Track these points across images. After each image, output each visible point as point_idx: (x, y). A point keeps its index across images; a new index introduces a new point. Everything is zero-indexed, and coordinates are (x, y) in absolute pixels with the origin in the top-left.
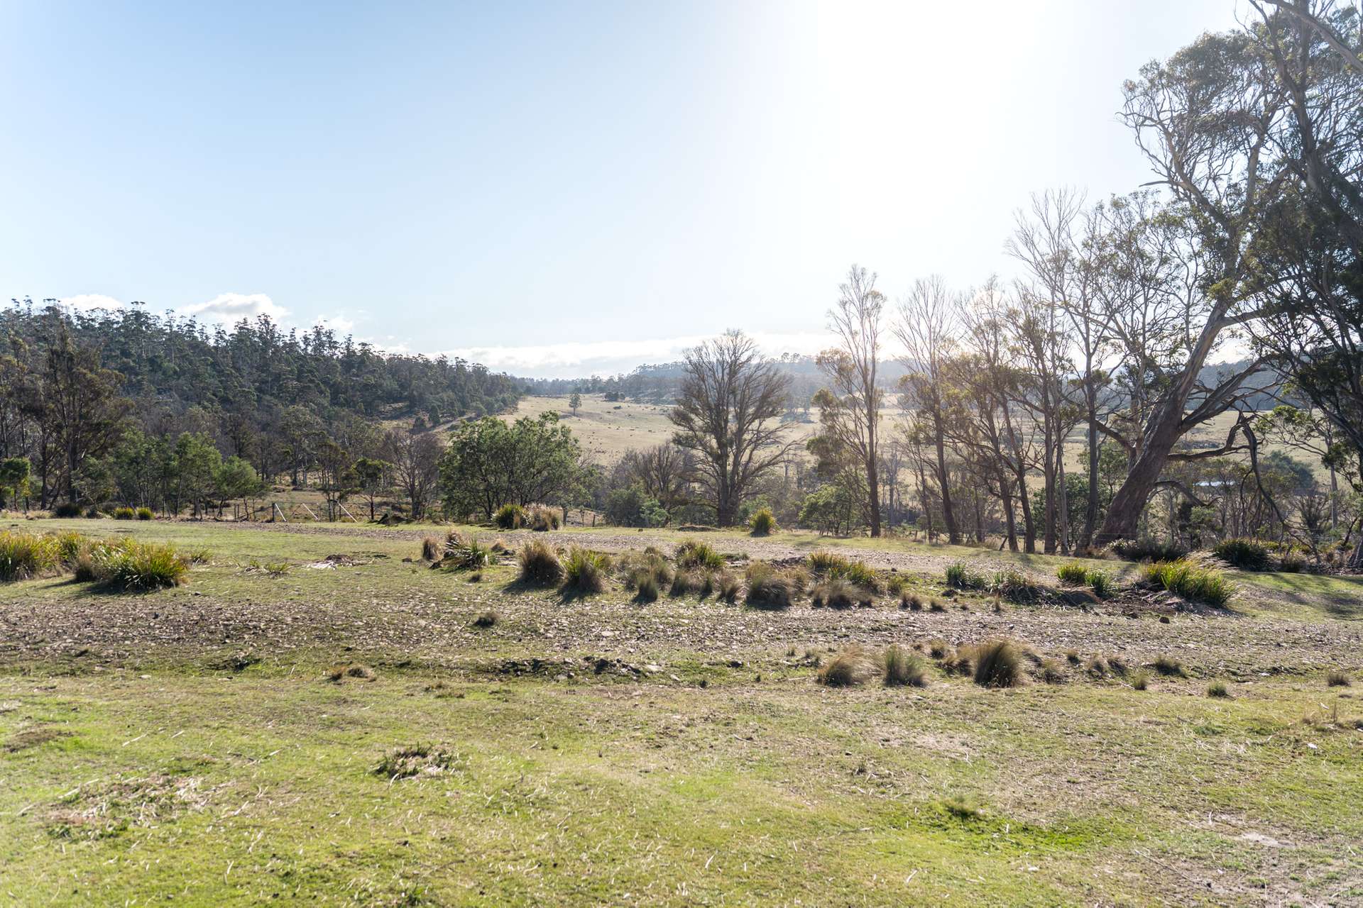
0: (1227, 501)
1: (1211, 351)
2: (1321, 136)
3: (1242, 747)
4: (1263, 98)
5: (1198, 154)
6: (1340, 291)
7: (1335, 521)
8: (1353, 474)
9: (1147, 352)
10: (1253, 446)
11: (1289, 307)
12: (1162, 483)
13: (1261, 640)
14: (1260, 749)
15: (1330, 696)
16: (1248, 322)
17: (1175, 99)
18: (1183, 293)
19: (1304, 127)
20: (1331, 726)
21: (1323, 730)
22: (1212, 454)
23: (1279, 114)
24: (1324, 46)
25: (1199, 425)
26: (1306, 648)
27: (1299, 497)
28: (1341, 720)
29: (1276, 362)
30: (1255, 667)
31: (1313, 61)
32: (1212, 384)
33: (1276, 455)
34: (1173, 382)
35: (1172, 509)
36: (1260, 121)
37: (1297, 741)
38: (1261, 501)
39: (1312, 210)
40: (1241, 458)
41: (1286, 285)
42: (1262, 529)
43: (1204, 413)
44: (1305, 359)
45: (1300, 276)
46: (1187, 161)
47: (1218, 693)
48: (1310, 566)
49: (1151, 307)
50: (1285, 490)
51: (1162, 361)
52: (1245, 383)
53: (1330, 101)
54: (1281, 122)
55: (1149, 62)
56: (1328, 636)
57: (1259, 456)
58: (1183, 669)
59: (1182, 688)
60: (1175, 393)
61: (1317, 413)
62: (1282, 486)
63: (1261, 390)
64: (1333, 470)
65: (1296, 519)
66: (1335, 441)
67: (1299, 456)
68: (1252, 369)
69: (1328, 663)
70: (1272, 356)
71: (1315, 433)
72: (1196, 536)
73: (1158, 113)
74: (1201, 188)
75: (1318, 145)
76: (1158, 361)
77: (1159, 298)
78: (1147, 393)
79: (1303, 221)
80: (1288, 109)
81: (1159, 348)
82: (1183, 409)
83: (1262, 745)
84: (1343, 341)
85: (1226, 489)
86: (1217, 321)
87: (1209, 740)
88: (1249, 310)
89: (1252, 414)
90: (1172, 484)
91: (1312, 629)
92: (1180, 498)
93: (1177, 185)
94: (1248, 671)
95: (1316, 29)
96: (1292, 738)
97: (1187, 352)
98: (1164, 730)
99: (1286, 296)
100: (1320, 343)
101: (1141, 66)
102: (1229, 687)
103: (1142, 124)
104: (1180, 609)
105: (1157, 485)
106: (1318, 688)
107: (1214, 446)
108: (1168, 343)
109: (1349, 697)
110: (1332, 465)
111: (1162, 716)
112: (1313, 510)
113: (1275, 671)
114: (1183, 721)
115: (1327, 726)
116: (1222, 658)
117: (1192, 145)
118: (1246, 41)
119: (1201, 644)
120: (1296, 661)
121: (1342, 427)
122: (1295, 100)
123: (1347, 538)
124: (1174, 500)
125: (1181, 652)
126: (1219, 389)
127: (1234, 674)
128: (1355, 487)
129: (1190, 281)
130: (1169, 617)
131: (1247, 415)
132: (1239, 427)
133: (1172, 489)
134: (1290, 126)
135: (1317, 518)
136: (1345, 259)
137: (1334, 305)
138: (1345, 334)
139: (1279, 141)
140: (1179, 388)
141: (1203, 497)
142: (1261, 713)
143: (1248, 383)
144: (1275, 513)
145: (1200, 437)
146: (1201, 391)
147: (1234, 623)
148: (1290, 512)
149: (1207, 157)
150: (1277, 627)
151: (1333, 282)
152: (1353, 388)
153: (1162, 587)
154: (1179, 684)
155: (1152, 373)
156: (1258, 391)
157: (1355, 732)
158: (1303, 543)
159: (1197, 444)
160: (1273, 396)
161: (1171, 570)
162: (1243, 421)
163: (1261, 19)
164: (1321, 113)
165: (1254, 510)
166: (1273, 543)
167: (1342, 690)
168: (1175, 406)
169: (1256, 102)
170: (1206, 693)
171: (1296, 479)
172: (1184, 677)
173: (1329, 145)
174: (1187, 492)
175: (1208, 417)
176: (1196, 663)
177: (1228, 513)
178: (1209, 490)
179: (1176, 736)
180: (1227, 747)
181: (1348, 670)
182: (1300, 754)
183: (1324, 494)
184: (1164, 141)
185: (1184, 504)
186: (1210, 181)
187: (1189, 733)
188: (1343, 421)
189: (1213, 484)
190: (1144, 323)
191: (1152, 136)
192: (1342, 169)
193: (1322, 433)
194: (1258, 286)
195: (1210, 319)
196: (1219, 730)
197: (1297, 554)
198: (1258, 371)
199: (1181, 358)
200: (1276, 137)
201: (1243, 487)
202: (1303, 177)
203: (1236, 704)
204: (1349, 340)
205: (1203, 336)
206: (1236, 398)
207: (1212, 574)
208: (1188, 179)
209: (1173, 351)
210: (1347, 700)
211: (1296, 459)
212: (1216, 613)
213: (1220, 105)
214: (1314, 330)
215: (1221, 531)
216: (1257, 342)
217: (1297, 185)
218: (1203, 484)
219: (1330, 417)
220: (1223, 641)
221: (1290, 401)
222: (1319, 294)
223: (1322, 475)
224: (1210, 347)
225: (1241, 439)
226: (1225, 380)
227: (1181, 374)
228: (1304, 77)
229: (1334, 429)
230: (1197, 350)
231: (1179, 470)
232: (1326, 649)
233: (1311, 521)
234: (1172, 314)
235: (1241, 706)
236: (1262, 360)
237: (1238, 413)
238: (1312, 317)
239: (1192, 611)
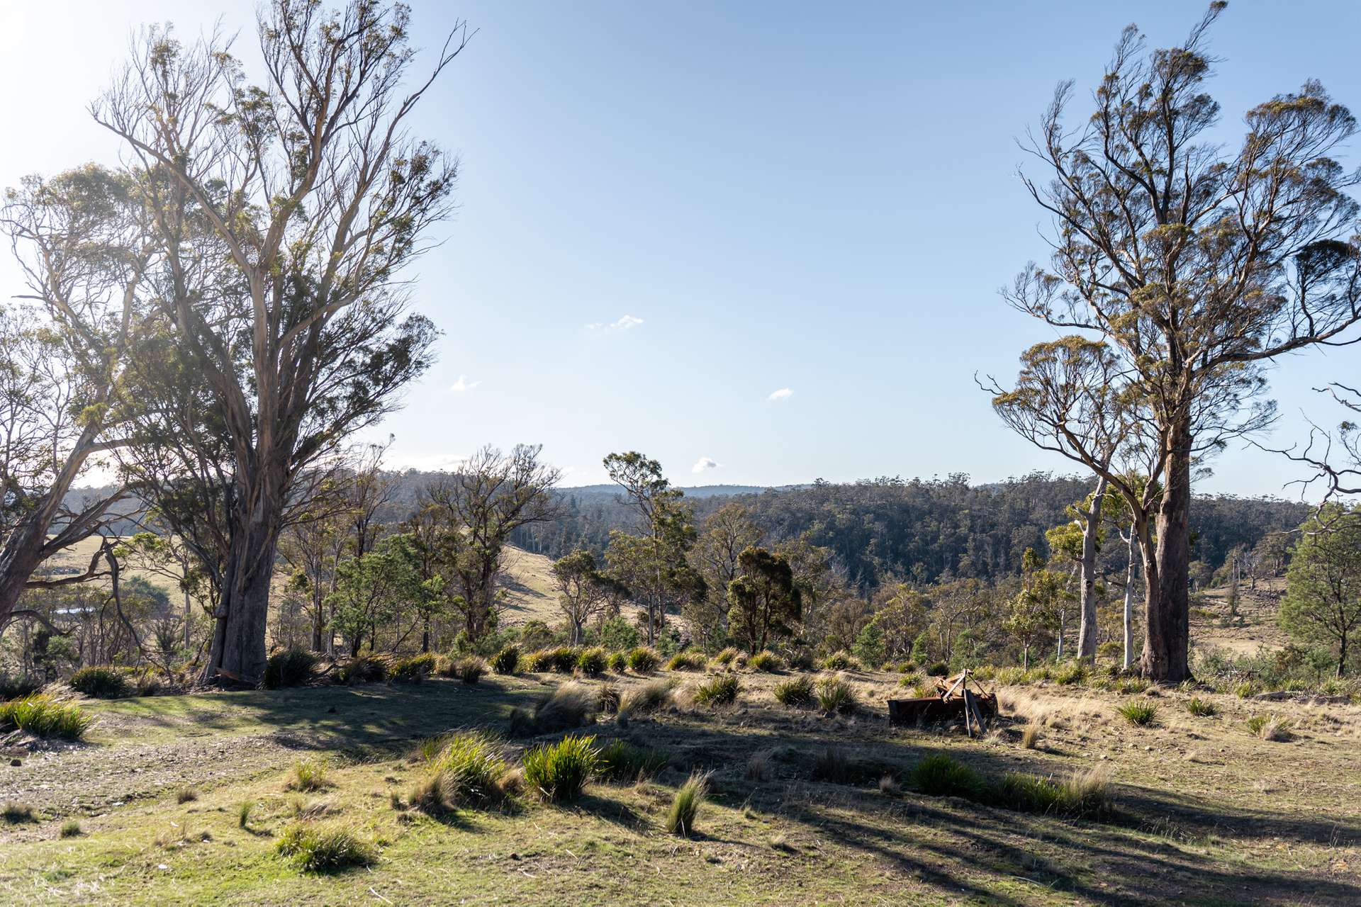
0: (86, 628)
1: (77, 475)
2: (191, 287)
3: (95, 884)
4: (141, 239)
5: (76, 278)
6: (202, 429)
7: (188, 641)
8: (205, 597)
9: (10, 472)
10: (115, 572)
11: (157, 438)
12: (16, 613)
13: (117, 769)
14: (113, 882)
15: (179, 814)
16: (117, 449)
17: (56, 218)
18: (53, 415)
19: (177, 276)
20: (180, 844)
21: (173, 849)
22: (74, 580)
23: (155, 257)
24: (198, 206)
25: (62, 550)
26: (158, 770)
27: (155, 621)
28: (189, 835)
29: (141, 490)
30: (110, 798)
31: (188, 217)
32: (77, 509)
33: (135, 580)
34: (37, 504)
35: (26, 639)
36: (138, 260)
37: (148, 865)
38: (120, 625)
39: (181, 352)
40: (103, 584)
41: (154, 417)
42: (118, 656)
43: (67, 538)
44: (166, 487)
45: (167, 411)
46: (64, 281)
47: (72, 832)
48: (165, 689)
49: (18, 424)
50: (143, 614)
51: (25, 482)
52: (110, 509)
53: (201, 257)
54: (157, 264)
55: (32, 174)
56: (179, 755)
57: (120, 582)
58: (35, 814)
59: (32, 834)
60: (37, 517)
61: (176, 540)
62: (141, 610)
63: (125, 517)
64: (187, 594)
65: (152, 642)
66: (191, 566)
67: (157, 581)
68: (118, 497)
69: (178, 781)
70: (137, 485)
71: (174, 559)
72: (52, 667)
73: (37, 227)
74: (77, 311)
75: (188, 294)
76: (21, 482)
77: (26, 416)
78: (7, 515)
79: (172, 359)
80: (163, 254)
81: (23, 468)
82: (46, 533)
83: (115, 877)
84: (202, 474)
85: (86, 616)
86: (86, 446)
87: (61, 884)
88: (118, 438)
89: (115, 540)
90: (30, 613)
91: (165, 750)
92: (37, 627)
93: (52, 303)
94: (103, 803)
95: (191, 190)
96: (144, 864)
97: (54, 476)
98: (13, 885)
99: (154, 427)
100: (182, 474)
101: (24, 175)
102: (83, 823)
103: (20, 234)
104: (33, 748)
105: (12, 615)
106: (168, 808)
107: (75, 571)
108: (33, 464)
109: (196, 811)
110: (187, 589)
111: (11, 870)
112: (168, 632)
113: (129, 798)
114: (34, 870)
115: (175, 845)
116: (76, 794)
117: (70, 267)
118: (130, 183)
119: (55, 783)
120: (149, 785)
121: (197, 553)
122: (171, 250)
123: (198, 658)
124: (30, 629)
125: (33, 795)
126: (83, 515)
127: (88, 809)
128: (206, 608)
129: (62, 402)
130: (21, 759)
131: (111, 541)
132: (102, 553)
133: (27, 618)
134: (165, 271)
135: (171, 640)
136: (207, 400)
137: (195, 440)
138: (204, 466)
139: (154, 282)
140: (42, 511)
141: (59, 624)
142: (116, 845)
143: (115, 508)
144: (133, 638)
145: (60, 563)
146: (65, 516)
147: (90, 755)
148: (146, 636)
149: (86, 283)
150: (131, 753)
151: (195, 420)
152: (209, 518)
153: (14, 727)
154: (29, 830)
155: (14, 495)
156: (122, 517)
157: (201, 844)
158: (159, 666)
159: (59, 570)
160: (137, 523)
161: (26, 706)
162: (106, 547)
163: (142, 166)
164: (193, 265)
165: (112, 636)
166: (128, 669)
167: (190, 805)
168: (37, 530)
169: (134, 241)
170: (59, 835)
171: (153, 603)
172: (36, 821)
173: (198, 296)
174: (45, 621)
175: (72, 542)
176: (48, 804)
177: (87, 640)
178: (68, 618)
179: (26, 889)
180: (80, 887)
181: (196, 785)
182: (151, 878)
183: (178, 617)
184: (41, 255)
185: (40, 633)
186: (87, 306)
187: (40, 881)
188: (199, 548)
189: (72, 611)
190: (8, 441)
191: (29, 248)
192: (208, 320)
193: (179, 559)
194: (128, 414)
195: (78, 444)
196: (73, 871)
197: (152, 676)
198: (124, 497)
199: (47, 481)
200: (152, 278)
201: (103, 613)
202: (174, 320)
203: (90, 840)
204: (208, 474)
205: (71, 460)
206: (101, 524)
207: (68, 707)
208: (64, 300)
209: (37, 473)
210: (195, 814)
211: (154, 584)
212: (71, 747)
213: (101, 235)
214: (177, 462)
215: (77, 659)
216: (125, 468)
217: (167, 326)
218: (61, 611)
219: (187, 544)
220: (78, 777)
221: (153, 528)
222: (184, 429)
223: (177, 598)
224: (76, 471)
225: (104, 565)
226: (92, 504)
227: (46, 497)
228: (180, 231)
229: (190, 555)
230: (64, 473)
231: (36, 597)
232: (177, 767)
233: (165, 643)
234: (40, 434)
235: (95, 841)
236: (128, 486)
237: (101, 538)
238: (176, 450)
239: (46, 749)
